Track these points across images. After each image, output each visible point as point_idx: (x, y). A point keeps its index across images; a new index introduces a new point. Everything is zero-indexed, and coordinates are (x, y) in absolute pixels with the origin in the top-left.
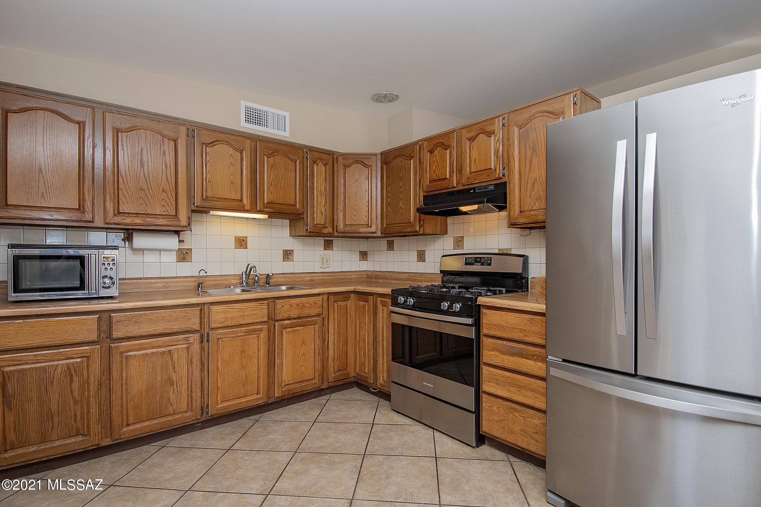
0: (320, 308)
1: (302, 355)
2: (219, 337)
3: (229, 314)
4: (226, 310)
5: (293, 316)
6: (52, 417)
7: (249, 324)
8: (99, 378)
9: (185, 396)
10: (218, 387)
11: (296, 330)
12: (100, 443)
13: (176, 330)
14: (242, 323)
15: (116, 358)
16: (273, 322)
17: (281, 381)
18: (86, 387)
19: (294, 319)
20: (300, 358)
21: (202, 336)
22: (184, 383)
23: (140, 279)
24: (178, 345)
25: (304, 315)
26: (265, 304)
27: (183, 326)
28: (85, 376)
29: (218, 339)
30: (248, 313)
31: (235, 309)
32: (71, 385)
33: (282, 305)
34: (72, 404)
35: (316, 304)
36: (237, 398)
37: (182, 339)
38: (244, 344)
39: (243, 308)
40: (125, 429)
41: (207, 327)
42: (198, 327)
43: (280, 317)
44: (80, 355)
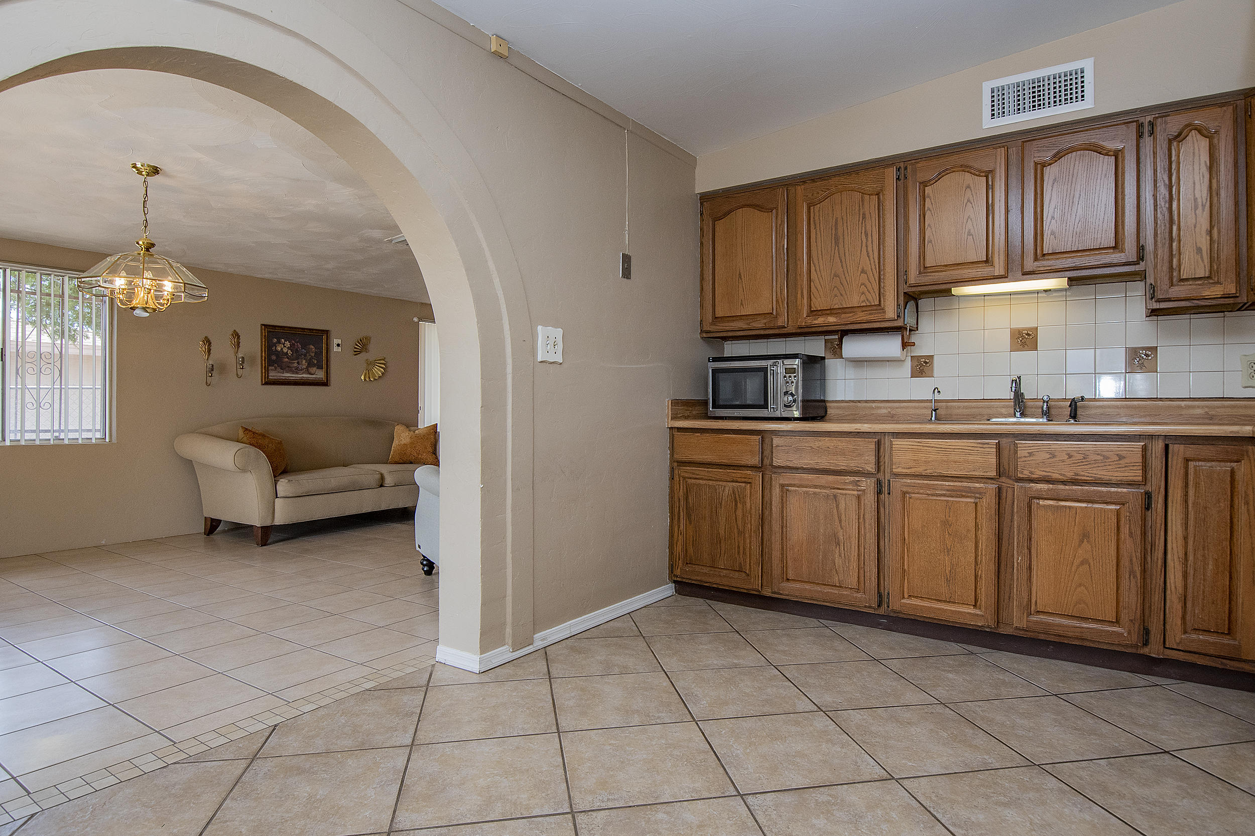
0: (1135, 468)
1: (1082, 563)
2: (905, 489)
3: (922, 455)
4: (916, 447)
5: (1056, 476)
6: (720, 543)
7: (961, 477)
8: (760, 511)
9: (855, 567)
10: (904, 571)
11: (1065, 507)
12: (760, 589)
13: (843, 468)
14: (945, 473)
15: (776, 491)
16: (1011, 482)
17: (1026, 600)
18: (749, 519)
19: (1064, 483)
20: (1073, 569)
21: (879, 483)
22: (853, 547)
23: (859, 401)
24: (846, 489)
25: (1088, 478)
26: (990, 446)
27: (853, 464)
28: (748, 505)
29: (904, 493)
30: (957, 458)
31: (932, 447)
32: (735, 511)
33: (1031, 451)
34: (736, 535)
35: (1121, 457)
36: (936, 600)
37: (852, 482)
38: (948, 510)
39: (946, 447)
40: (785, 584)
41: (888, 470)
42: (872, 468)
43: (1026, 474)
44: (743, 480)
